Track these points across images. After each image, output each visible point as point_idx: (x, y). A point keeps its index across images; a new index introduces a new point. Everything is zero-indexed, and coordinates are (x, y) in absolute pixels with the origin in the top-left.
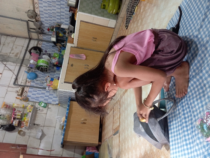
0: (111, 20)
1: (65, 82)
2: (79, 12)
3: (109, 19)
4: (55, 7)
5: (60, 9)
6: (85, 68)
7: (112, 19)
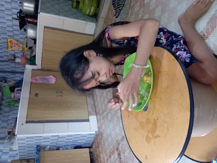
0: (88, 23)
1: (27, 122)
2: (41, 13)
3: (85, 22)
4: (5, 18)
5: (12, 20)
6: (57, 96)
7: (89, 21)
